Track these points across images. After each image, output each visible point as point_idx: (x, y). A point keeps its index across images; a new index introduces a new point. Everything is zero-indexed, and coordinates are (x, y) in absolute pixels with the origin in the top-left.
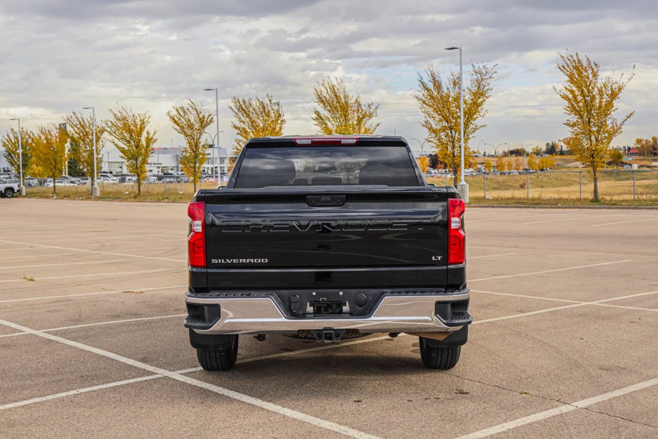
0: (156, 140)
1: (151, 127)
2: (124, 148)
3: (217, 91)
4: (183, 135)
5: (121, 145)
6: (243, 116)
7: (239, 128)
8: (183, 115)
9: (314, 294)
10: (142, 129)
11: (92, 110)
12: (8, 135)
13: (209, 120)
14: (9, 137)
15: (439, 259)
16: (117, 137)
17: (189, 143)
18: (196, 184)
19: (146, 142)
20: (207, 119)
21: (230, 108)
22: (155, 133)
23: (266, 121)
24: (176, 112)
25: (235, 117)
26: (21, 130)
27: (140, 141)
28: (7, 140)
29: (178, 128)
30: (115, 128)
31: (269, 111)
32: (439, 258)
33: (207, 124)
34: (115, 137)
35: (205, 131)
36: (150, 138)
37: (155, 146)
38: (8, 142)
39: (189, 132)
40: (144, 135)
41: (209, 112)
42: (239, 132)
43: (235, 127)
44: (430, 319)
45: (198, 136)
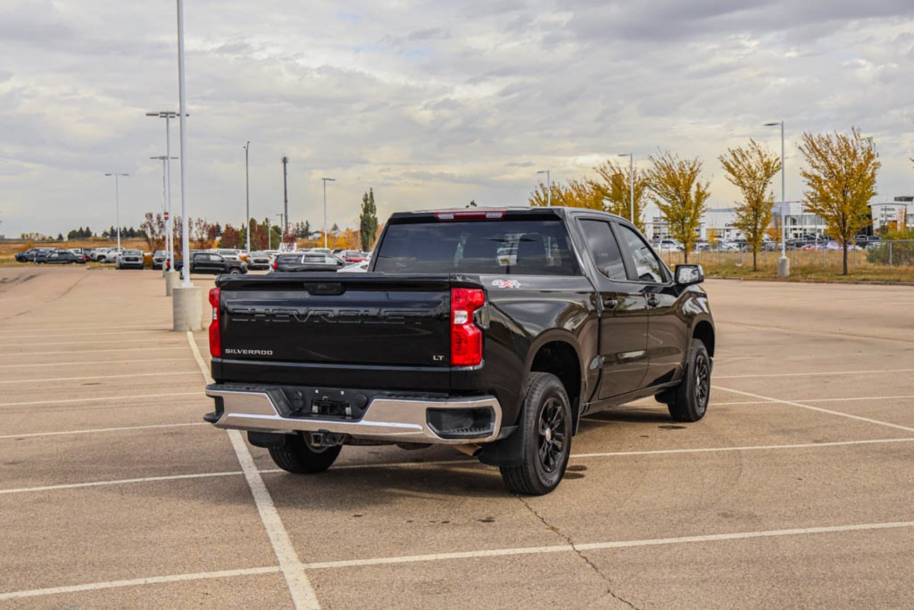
0: (709, 195)
1: (702, 177)
2: (667, 206)
3: (782, 126)
4: (740, 188)
5: (664, 202)
6: (818, 160)
7: (809, 177)
8: (740, 160)
9: (317, 391)
10: (691, 180)
11: (630, 157)
12: (536, 192)
13: (776, 166)
14: (538, 194)
15: (441, 359)
16: (659, 192)
17: (748, 199)
18: (757, 254)
19: (696, 197)
20: (774, 164)
21: (800, 148)
22: (707, 186)
23: (850, 165)
24: (733, 156)
25: (807, 160)
26: (552, 185)
27: (687, 196)
28: (535, 198)
29: (733, 178)
30: (657, 180)
31: (855, 151)
32: (441, 357)
33: (774, 172)
34: (656, 192)
35: (771, 181)
36: (701, 191)
37: (707, 203)
38: (537, 200)
39: (747, 182)
40: (694, 189)
41: (776, 155)
42: (811, 182)
43: (805, 175)
44: (422, 429)
45: (761, 189)
